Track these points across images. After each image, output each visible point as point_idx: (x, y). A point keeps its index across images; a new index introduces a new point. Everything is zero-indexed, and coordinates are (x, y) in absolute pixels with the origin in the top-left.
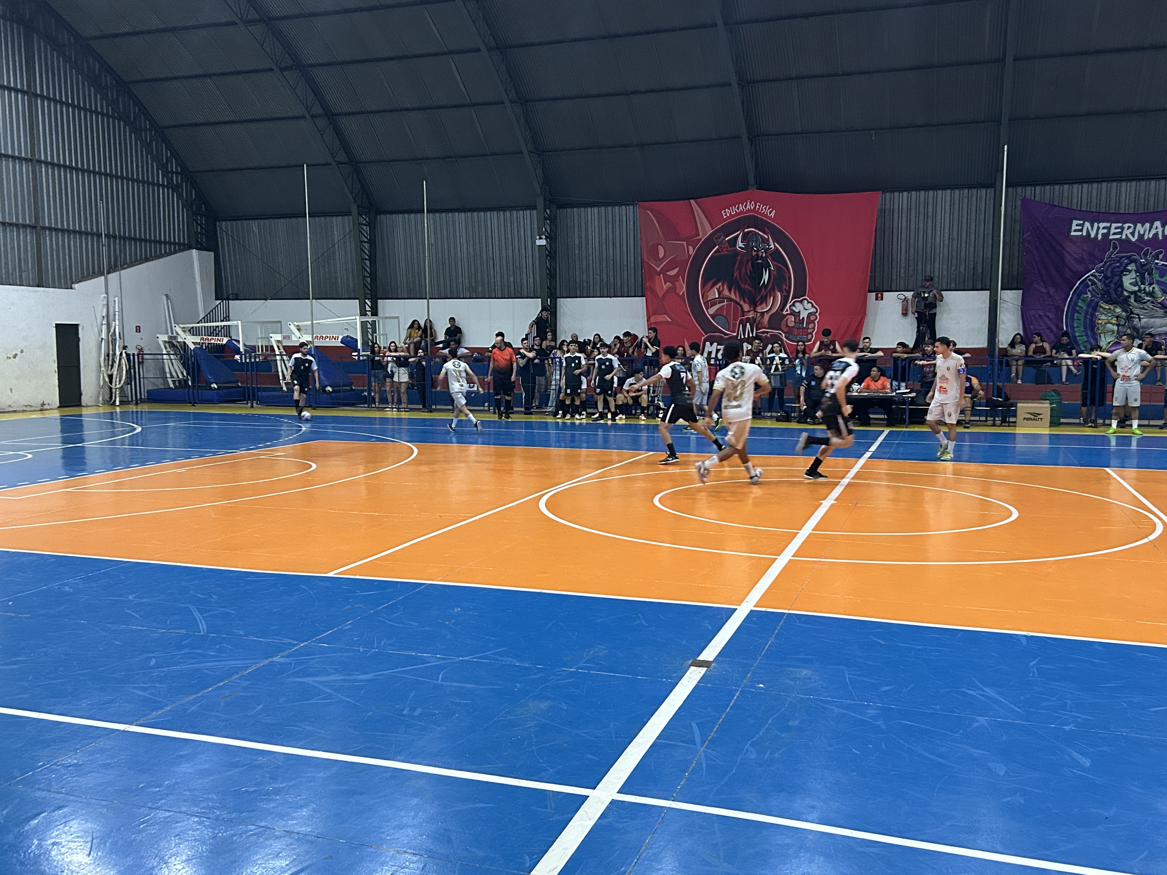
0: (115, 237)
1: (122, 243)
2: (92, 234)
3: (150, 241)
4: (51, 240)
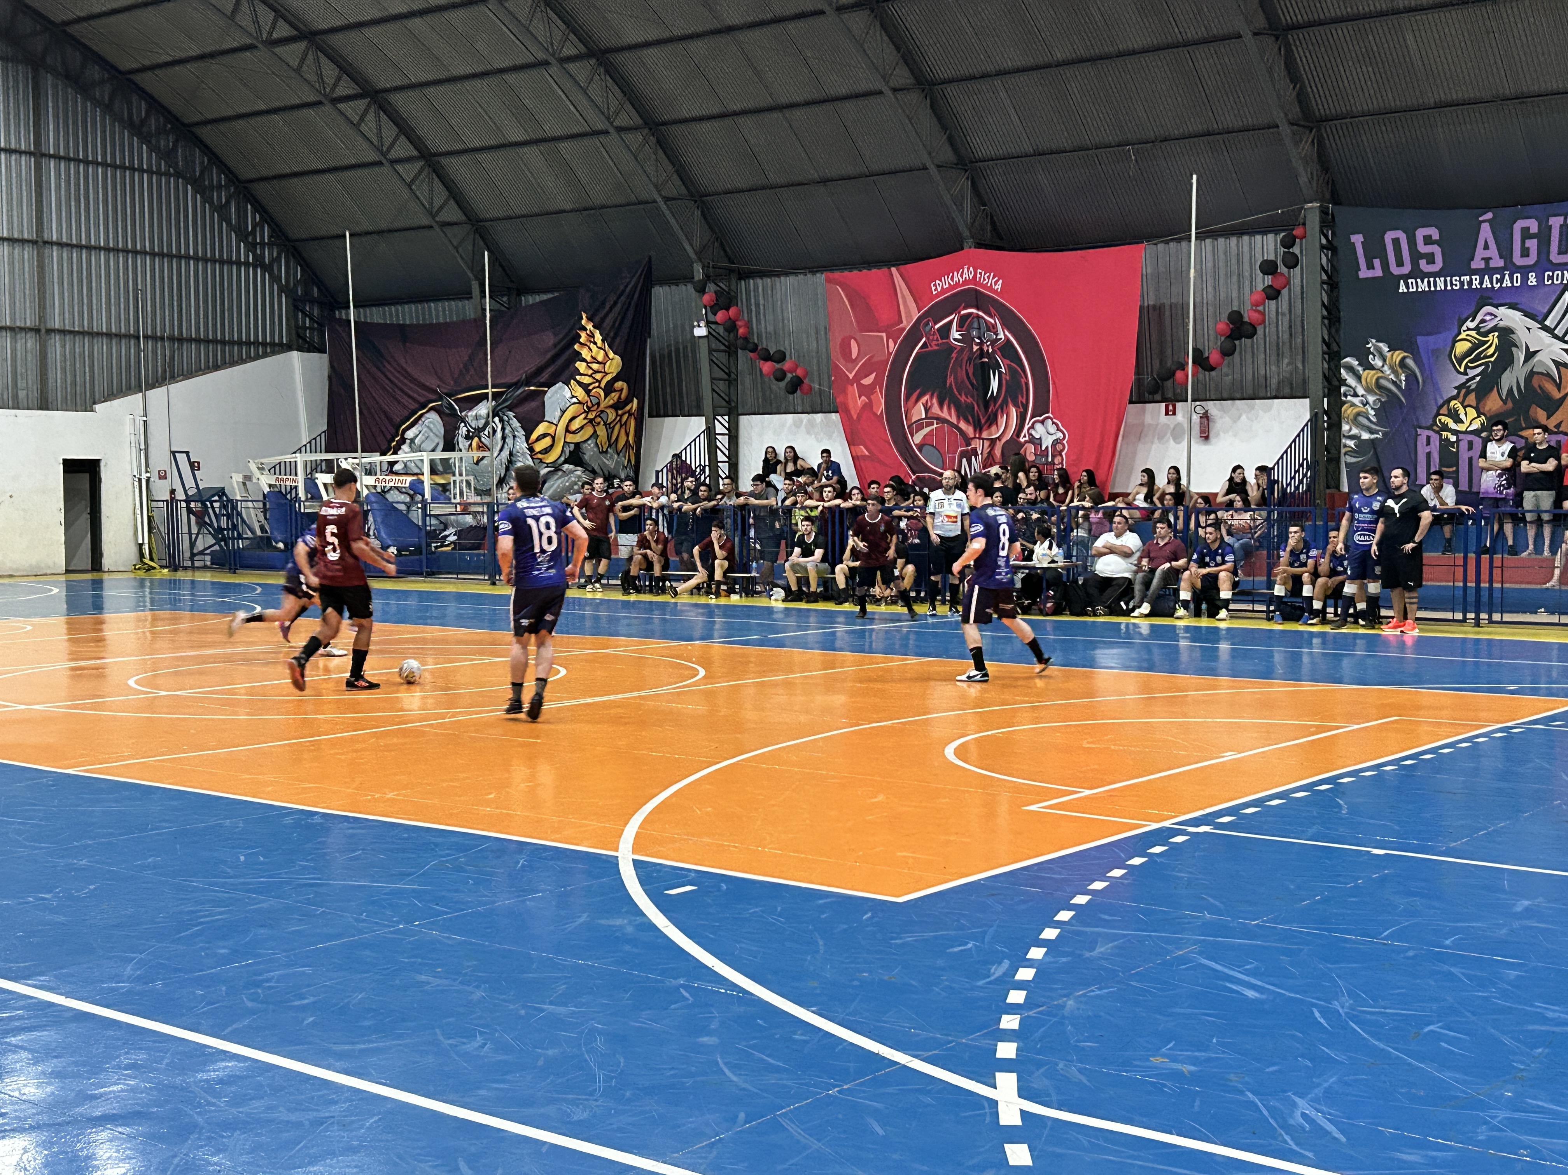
0: (164, 339)
1: (176, 346)
2: (128, 336)
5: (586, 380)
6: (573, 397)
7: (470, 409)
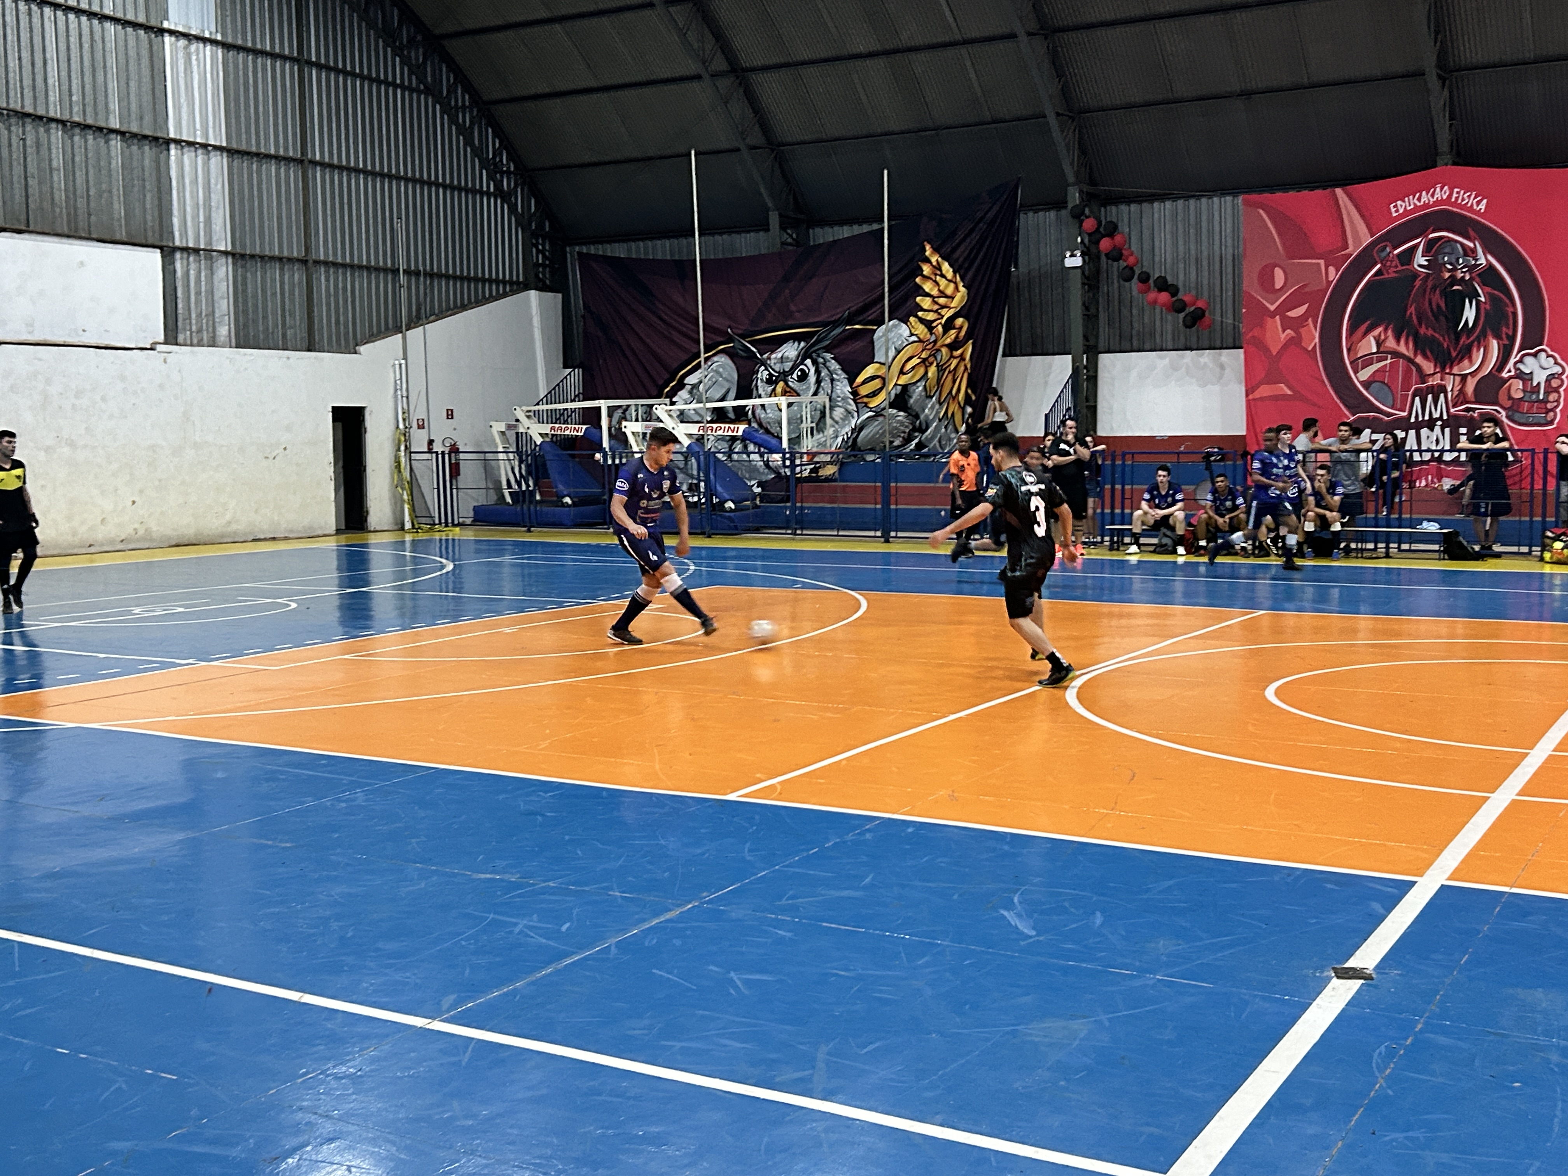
0: (417, 273)
1: (428, 282)
2: (385, 270)
3: (469, 279)
4: (327, 280)
5: (930, 316)
6: (912, 335)
7: (773, 352)
